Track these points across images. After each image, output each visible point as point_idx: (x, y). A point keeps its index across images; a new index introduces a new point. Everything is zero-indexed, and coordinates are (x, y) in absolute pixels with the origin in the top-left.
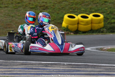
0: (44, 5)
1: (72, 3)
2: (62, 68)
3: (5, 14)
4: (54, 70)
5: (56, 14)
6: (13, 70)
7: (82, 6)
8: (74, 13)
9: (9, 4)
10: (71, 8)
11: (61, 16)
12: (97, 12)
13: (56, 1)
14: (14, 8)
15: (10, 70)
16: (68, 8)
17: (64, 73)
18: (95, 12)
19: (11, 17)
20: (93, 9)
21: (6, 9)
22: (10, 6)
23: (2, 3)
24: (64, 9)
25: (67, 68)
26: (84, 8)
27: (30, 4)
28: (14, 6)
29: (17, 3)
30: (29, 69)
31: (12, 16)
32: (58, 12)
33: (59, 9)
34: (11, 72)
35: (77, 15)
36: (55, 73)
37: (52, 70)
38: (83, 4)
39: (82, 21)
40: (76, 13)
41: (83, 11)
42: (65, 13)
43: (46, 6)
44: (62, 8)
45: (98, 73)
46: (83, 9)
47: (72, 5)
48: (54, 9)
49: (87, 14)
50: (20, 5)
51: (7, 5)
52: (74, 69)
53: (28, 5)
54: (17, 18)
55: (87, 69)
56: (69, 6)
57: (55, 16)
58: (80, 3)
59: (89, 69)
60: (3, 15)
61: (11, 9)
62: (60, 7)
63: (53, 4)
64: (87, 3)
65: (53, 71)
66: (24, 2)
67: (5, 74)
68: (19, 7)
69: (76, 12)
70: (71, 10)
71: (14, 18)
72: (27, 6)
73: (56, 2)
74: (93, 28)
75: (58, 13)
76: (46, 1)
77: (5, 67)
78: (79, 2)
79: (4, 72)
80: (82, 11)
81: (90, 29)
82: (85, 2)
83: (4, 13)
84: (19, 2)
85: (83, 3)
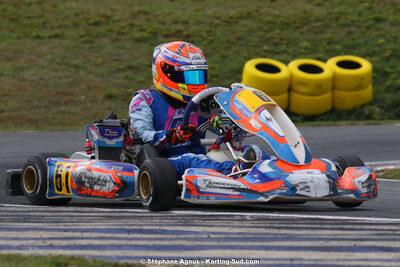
0: (180, 31)
1: (268, 22)
2: (236, 230)
3: (53, 61)
4: (212, 236)
5: (219, 59)
6: (78, 234)
7: (302, 33)
8: (276, 56)
9: (65, 26)
10: (267, 41)
11: (235, 66)
12: (352, 54)
13: (218, 18)
14: (83, 39)
15: (70, 234)
16: (256, 40)
17: (242, 244)
18: (346, 54)
19: (73, 69)
20: (337, 43)
21: (56, 42)
22: (70, 33)
23: (44, 23)
24: (243, 42)
25: (254, 230)
26: (309, 41)
27: (132, 25)
28: (82, 33)
29: (91, 25)
30: (129, 231)
31: (77, 67)
32: (224, 51)
33: (228, 41)
34: (72, 242)
35: (286, 63)
36: (216, 243)
37: (205, 236)
38: (306, 28)
39: (303, 83)
40: (283, 57)
41: (306, 48)
42: (246, 54)
43: (185, 33)
44: (238, 39)
45: (353, 243)
46: (305, 44)
47: (271, 30)
48: (212, 41)
49: (319, 59)
50: (101, 29)
51: (58, 31)
52: (277, 231)
53: (125, 30)
54: (91, 73)
55: (319, 232)
56: (261, 33)
57: (216, 66)
58: (295, 22)
59: (325, 232)
60: (45, 64)
61: (73, 44)
62: (232, 38)
63: (207, 28)
64: (319, 24)
65: (209, 239)
66: (114, 22)
67: (52, 247)
68: (96, 37)
69: (284, 52)
70: (266, 48)
71: (82, 73)
72: (123, 34)
73: (216, 21)
74: (338, 106)
75: (224, 57)
76: (184, 19)
77: (53, 226)
78: (292, 19)
79: (48, 242)
80: (303, 50)
81: (329, 108)
82: (312, 19)
83: (49, 57)
84: (98, 19)
85: (304, 24)
